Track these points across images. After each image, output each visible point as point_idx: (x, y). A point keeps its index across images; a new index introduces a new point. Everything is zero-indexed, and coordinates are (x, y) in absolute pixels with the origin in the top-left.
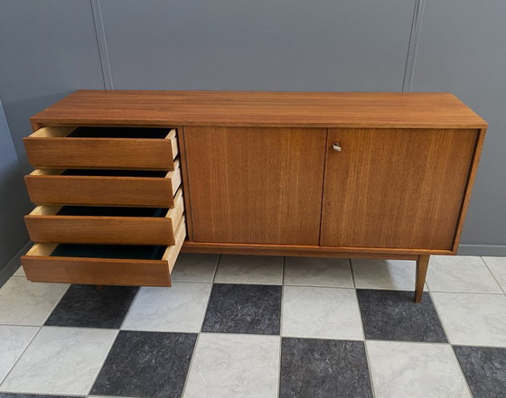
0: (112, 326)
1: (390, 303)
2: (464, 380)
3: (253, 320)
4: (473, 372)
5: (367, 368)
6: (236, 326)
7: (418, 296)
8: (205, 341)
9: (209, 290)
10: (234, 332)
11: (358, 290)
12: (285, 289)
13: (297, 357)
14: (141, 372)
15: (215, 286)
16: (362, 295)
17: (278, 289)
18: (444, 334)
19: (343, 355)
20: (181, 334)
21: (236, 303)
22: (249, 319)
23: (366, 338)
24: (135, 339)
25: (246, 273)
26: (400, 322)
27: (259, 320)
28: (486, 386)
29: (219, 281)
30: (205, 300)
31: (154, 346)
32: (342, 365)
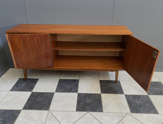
0: (30, 91)
1: (109, 84)
2: (127, 104)
3: (70, 89)
4: (130, 101)
5: (101, 101)
6: (65, 90)
7: (116, 82)
8: (56, 94)
9: (58, 81)
10: (65, 92)
11: (100, 80)
12: (80, 80)
13: (82, 98)
14: (38, 103)
15: (60, 80)
16: (101, 82)
17: (78, 80)
18: (123, 92)
19: (95, 97)
20: (50, 93)
21: (66, 84)
22: (69, 88)
23: (101, 93)
24: (36, 94)
25: (69, 76)
26: (111, 89)
27: (72, 89)
28: (133, 105)
29: (61, 78)
30: (57, 84)
31: (42, 96)
32: (94, 100)
